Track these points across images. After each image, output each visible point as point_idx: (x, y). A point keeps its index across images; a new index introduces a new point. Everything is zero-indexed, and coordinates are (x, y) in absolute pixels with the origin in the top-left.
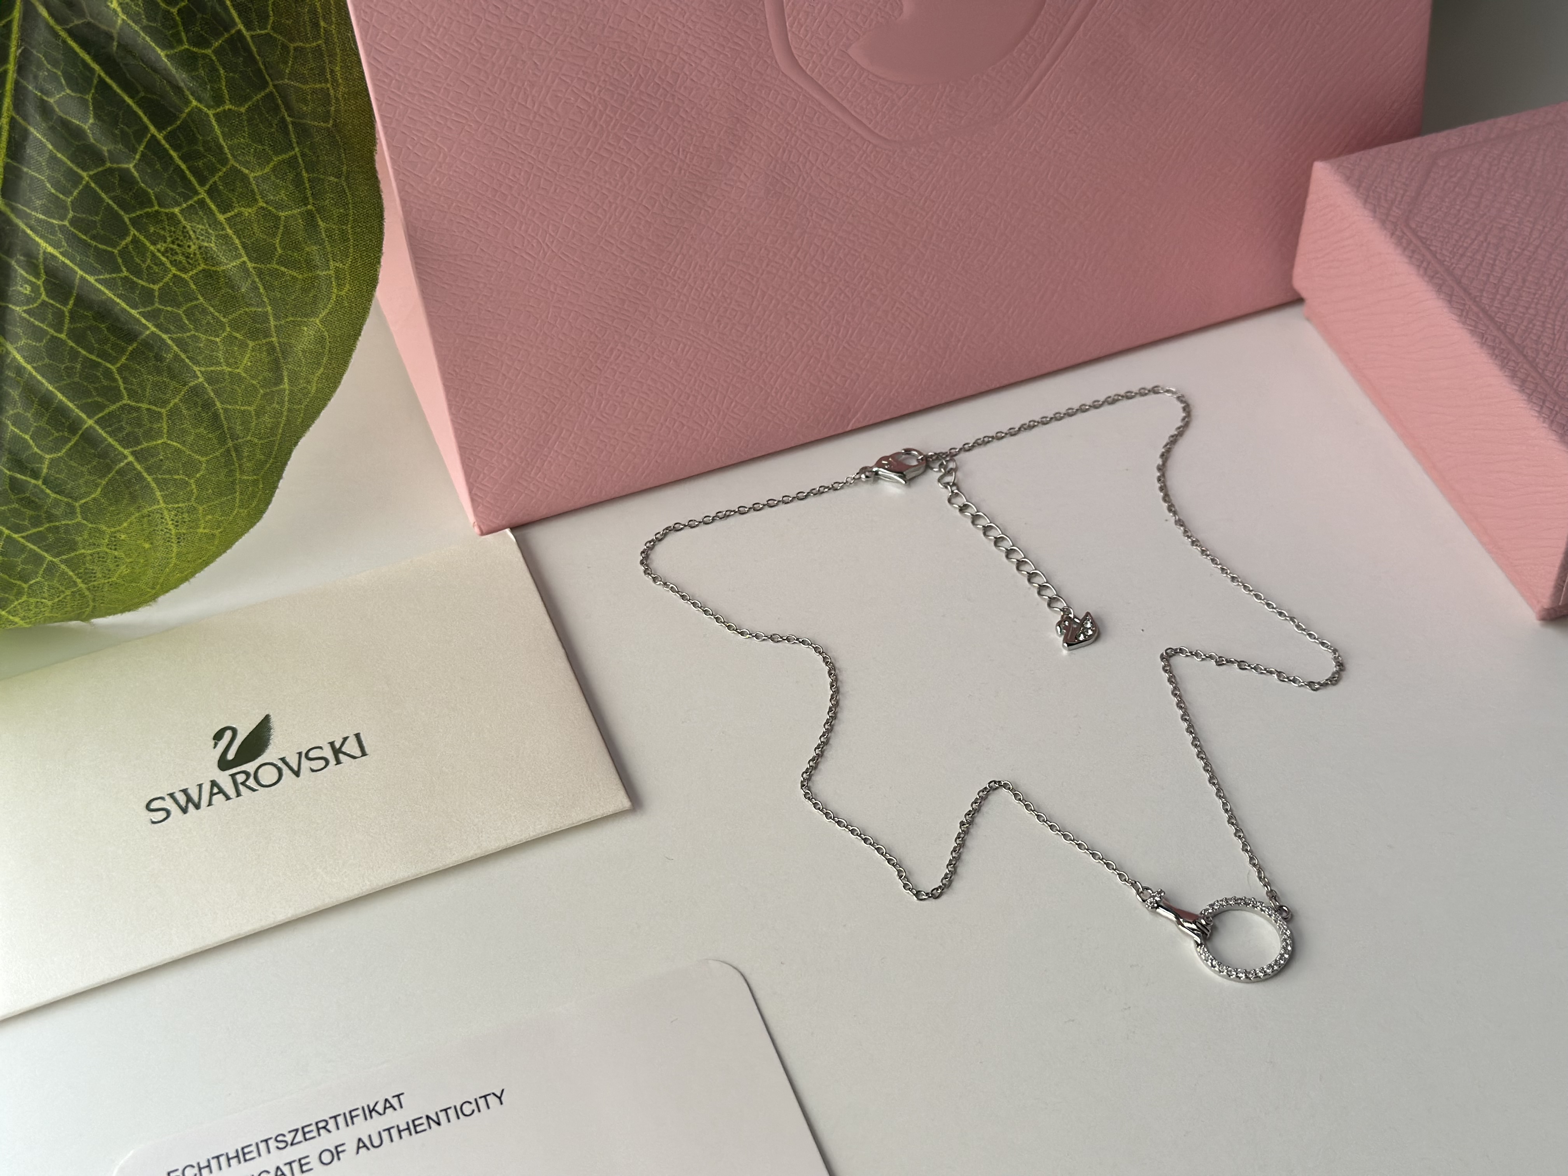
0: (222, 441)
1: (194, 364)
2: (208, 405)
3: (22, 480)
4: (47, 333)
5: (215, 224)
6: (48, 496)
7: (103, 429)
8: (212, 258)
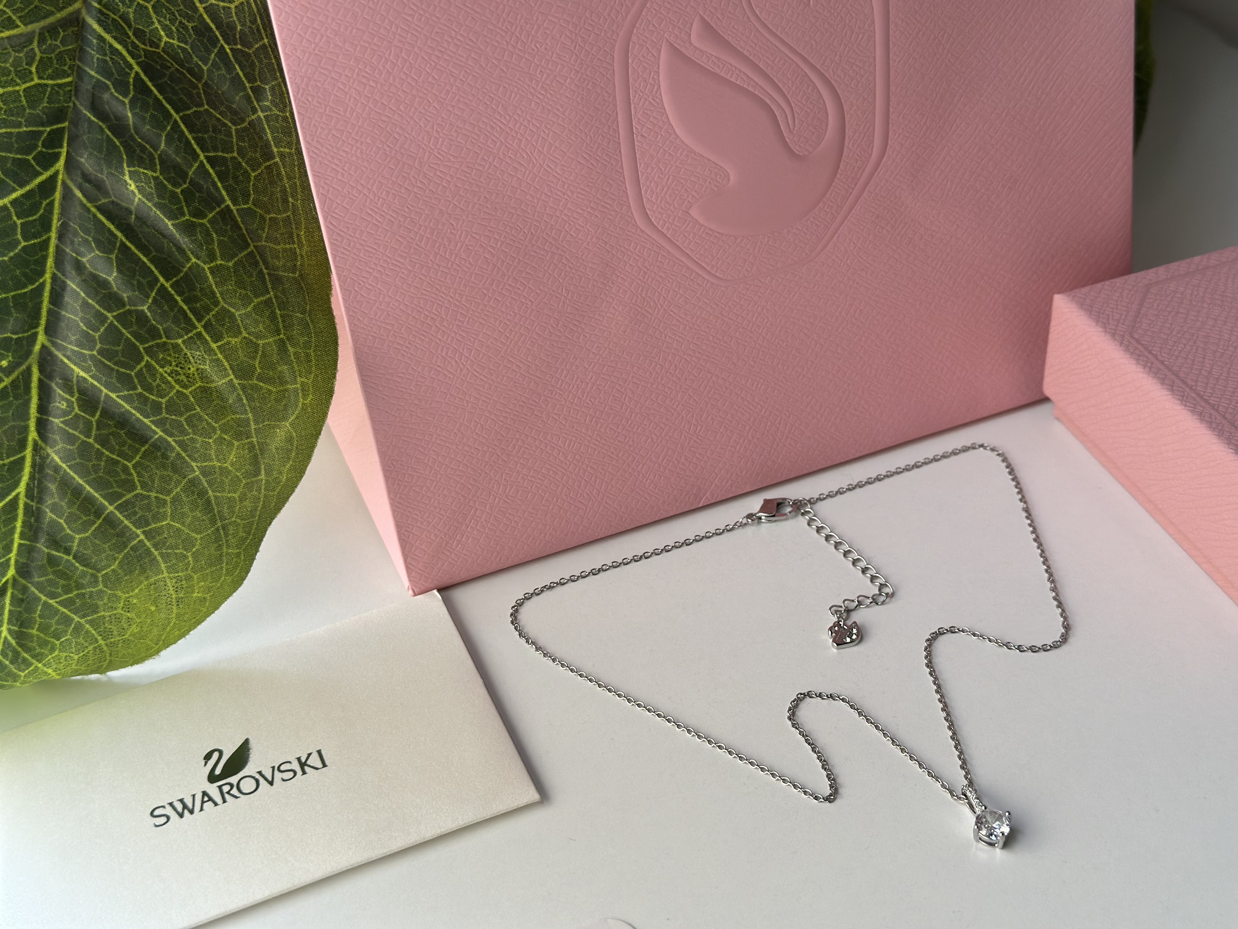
0: (213, 522)
1: (192, 460)
2: (203, 493)
3: (57, 556)
4: (79, 438)
5: (210, 351)
6: (77, 568)
7: (121, 513)
8: (207, 377)
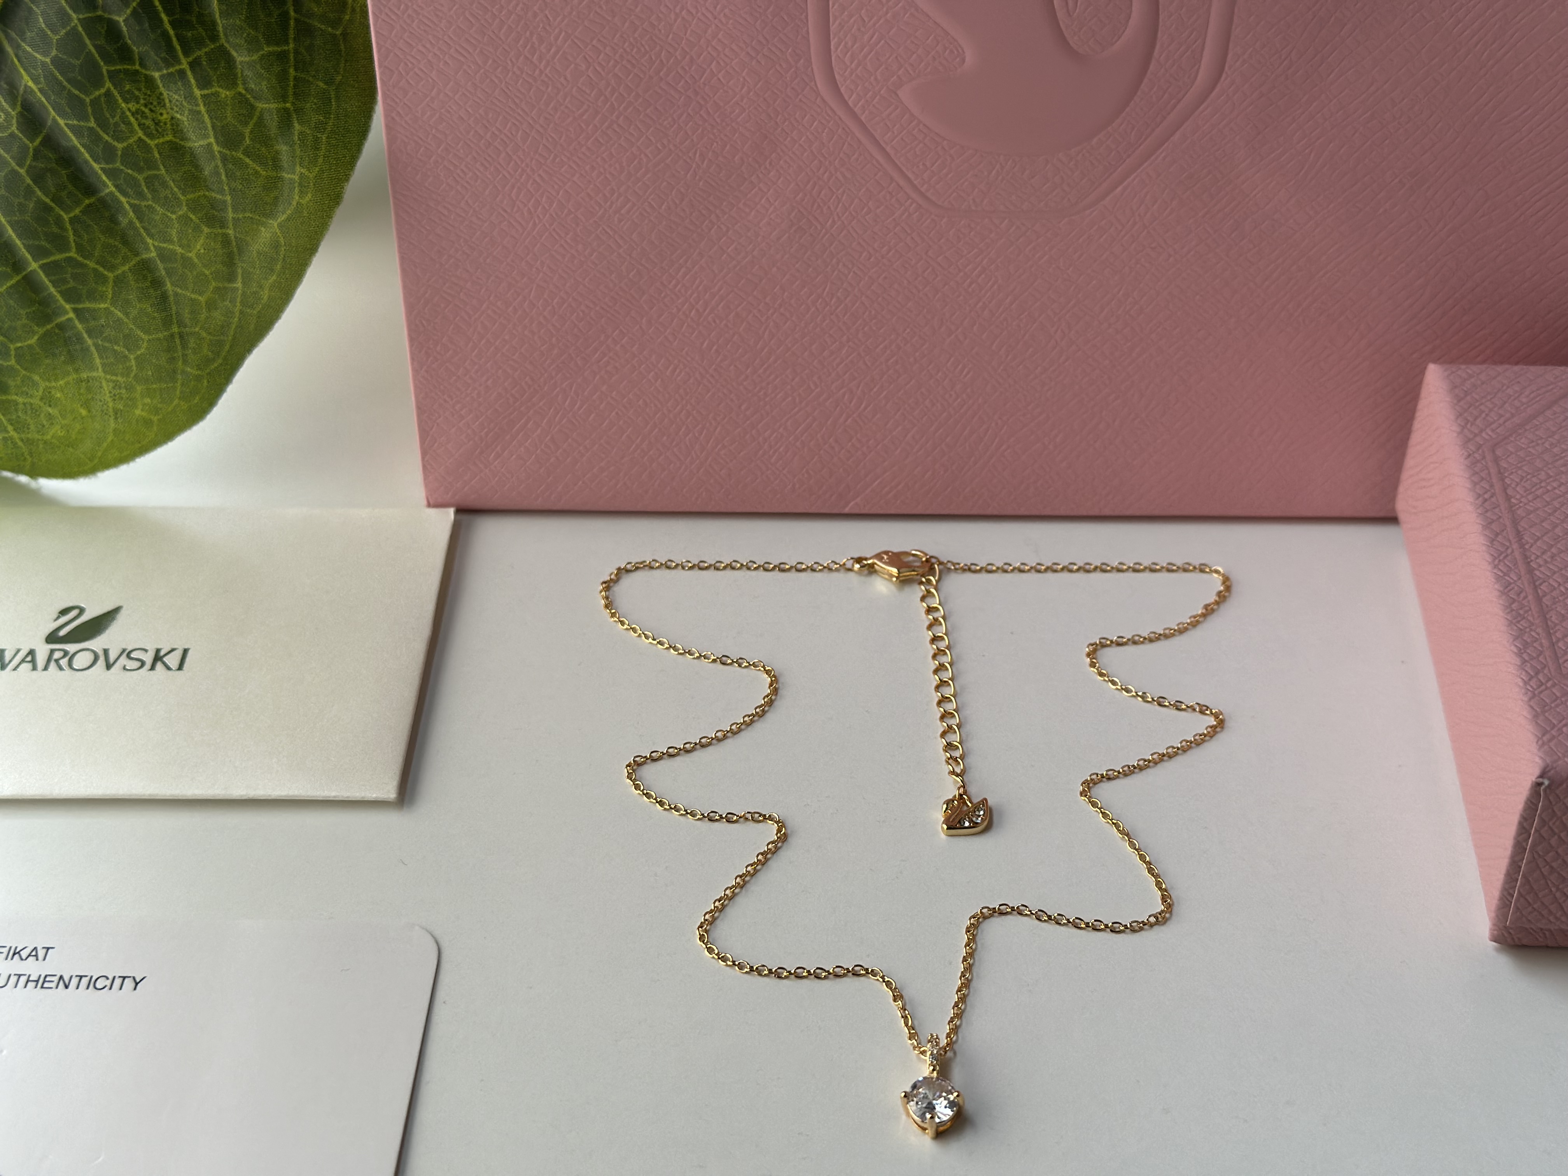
0: (167, 323)
1: (148, 235)
2: (157, 283)
4: (8, 164)
5: (190, 97)
7: (47, 275)
8: (182, 131)
